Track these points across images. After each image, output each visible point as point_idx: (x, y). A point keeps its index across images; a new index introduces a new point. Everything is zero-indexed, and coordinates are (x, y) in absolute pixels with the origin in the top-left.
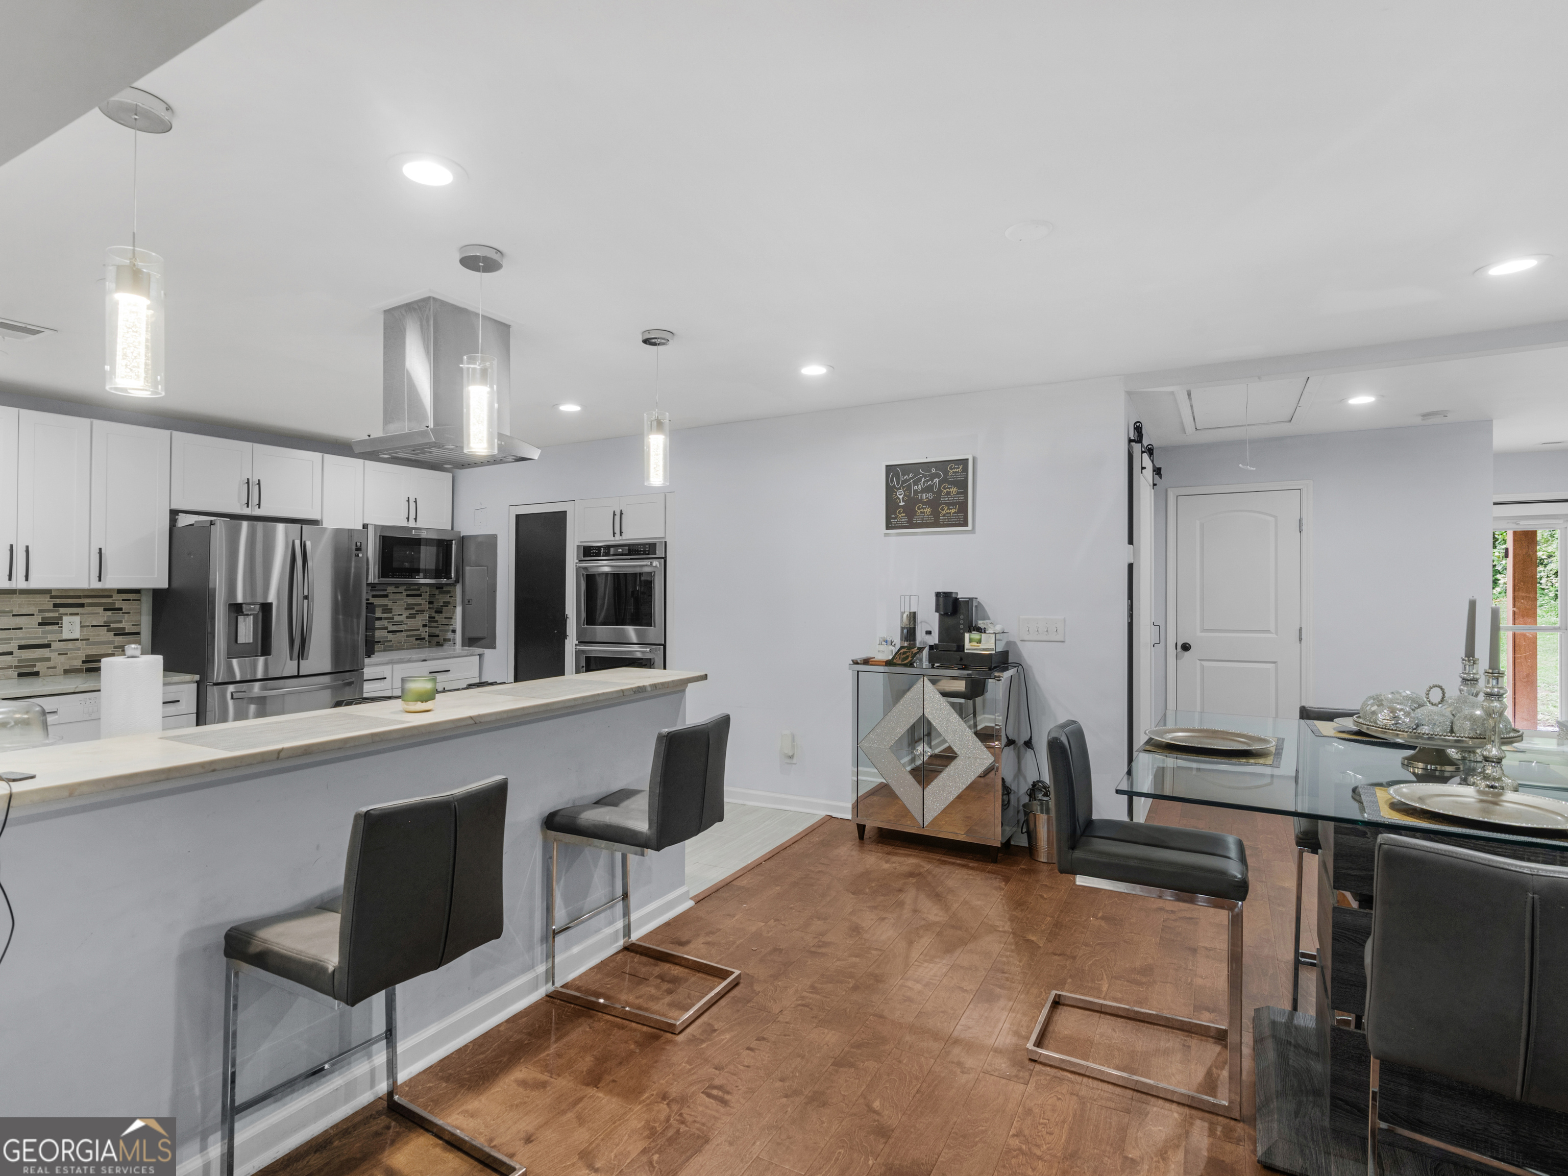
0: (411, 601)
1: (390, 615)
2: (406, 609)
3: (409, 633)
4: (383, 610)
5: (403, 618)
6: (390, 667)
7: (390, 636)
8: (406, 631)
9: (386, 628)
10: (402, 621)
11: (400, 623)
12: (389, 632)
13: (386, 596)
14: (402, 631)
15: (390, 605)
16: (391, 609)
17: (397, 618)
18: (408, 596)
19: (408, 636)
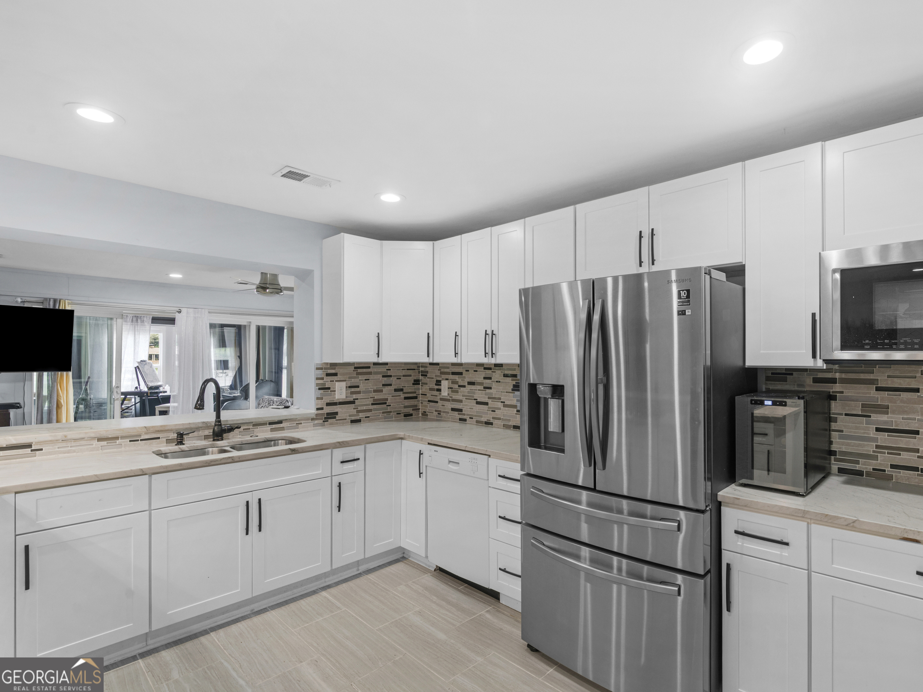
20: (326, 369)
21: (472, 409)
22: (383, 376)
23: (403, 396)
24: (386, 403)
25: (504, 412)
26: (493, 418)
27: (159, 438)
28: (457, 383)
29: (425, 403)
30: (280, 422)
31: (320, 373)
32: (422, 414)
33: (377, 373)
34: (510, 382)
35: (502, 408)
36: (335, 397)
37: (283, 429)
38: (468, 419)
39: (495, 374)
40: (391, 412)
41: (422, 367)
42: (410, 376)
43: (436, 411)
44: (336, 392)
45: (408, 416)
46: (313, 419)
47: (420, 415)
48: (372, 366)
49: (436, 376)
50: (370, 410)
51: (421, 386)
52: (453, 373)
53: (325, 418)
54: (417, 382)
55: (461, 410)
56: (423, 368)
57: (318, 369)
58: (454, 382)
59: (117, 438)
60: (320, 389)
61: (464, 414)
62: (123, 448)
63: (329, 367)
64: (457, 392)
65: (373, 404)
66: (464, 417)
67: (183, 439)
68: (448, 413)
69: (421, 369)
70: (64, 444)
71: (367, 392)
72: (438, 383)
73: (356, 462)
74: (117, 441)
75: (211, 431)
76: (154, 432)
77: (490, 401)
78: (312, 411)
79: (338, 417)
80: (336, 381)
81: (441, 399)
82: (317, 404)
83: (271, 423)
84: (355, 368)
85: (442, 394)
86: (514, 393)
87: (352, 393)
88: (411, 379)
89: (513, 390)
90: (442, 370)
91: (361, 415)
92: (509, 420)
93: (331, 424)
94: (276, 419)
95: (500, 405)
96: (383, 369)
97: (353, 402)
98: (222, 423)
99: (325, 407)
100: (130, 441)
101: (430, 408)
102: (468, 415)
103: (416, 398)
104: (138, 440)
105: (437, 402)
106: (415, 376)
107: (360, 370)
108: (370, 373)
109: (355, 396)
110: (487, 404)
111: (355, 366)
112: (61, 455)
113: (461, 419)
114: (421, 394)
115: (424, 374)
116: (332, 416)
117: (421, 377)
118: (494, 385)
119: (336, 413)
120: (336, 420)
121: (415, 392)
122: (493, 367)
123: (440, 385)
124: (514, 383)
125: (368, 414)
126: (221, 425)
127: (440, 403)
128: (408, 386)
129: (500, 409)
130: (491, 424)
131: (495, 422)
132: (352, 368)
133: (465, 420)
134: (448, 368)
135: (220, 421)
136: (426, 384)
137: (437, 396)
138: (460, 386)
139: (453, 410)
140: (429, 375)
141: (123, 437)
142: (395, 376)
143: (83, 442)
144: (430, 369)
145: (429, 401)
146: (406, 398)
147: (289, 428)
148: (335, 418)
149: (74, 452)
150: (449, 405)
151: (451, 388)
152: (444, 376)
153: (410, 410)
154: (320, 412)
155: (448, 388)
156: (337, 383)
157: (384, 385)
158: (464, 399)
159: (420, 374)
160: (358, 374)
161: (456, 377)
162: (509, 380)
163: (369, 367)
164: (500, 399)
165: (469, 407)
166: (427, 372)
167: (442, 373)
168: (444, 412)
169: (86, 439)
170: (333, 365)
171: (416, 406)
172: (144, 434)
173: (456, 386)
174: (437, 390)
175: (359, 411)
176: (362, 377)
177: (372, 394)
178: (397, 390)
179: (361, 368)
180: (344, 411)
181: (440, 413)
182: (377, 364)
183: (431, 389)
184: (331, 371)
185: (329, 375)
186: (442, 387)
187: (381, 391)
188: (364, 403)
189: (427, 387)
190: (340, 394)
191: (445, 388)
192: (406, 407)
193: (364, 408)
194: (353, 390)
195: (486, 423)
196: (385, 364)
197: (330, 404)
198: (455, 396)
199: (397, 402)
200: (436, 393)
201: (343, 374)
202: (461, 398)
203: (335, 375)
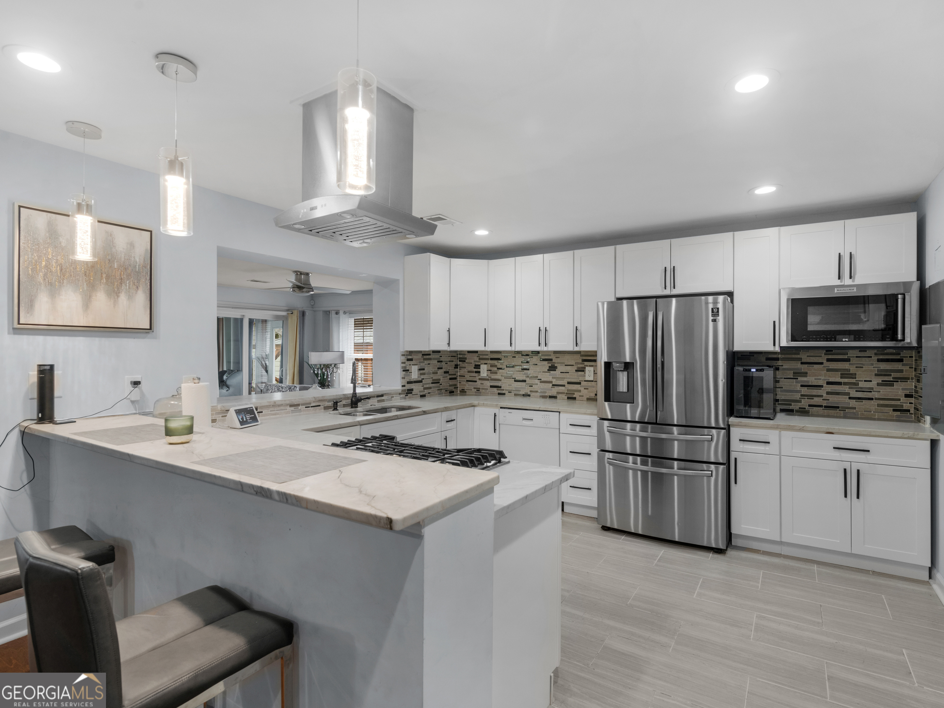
0: (884, 366)
1: (853, 381)
2: (876, 375)
3: (882, 402)
4: (841, 374)
5: (873, 384)
6: (776, 432)
7: (853, 403)
8: (876, 399)
9: (848, 394)
10: (872, 388)
11: (870, 390)
12: (850, 398)
13: (848, 360)
14: (872, 399)
15: (853, 370)
16: (856, 374)
17: (861, 385)
18: (879, 360)
19: (879, 405)
20: (407, 355)
21: (511, 385)
22: (438, 362)
23: (449, 377)
24: (439, 383)
25: (540, 387)
26: (530, 391)
27: (320, 406)
28: (496, 366)
29: (465, 383)
30: (382, 396)
31: (404, 359)
32: (460, 391)
33: (434, 359)
34: (547, 365)
35: (539, 383)
36: (412, 377)
37: (383, 401)
38: (507, 393)
39: (533, 359)
40: (442, 389)
41: (460, 354)
42: (453, 361)
43: (474, 388)
44: (412, 373)
45: (451, 392)
46: (400, 394)
47: (459, 392)
48: (431, 353)
49: (474, 361)
50: (430, 388)
51: (459, 369)
52: (492, 359)
53: (407, 393)
54: (456, 366)
55: (500, 387)
56: (461, 356)
57: (403, 355)
58: (492, 366)
59: (298, 405)
60: (404, 371)
61: (503, 390)
62: (302, 412)
63: (408, 354)
64: (496, 373)
65: (432, 383)
66: (504, 392)
67: (337, 406)
68: (487, 389)
69: (459, 356)
70: (272, 409)
71: (429, 374)
72: (477, 366)
73: (452, 422)
74: (299, 407)
75: (350, 401)
76: (318, 401)
77: (527, 379)
78: (399, 388)
79: (414, 392)
80: (412, 365)
81: (480, 379)
82: (402, 382)
83: (378, 396)
84: (423, 355)
85: (481, 375)
86: (550, 372)
87: (421, 374)
88: (453, 363)
89: (548, 370)
90: (481, 357)
91: (426, 391)
92: (545, 392)
93: (410, 398)
94: (380, 393)
95: (537, 381)
96: (437, 356)
97: (421, 381)
98: (358, 395)
99: (406, 385)
100: (306, 407)
101: (468, 386)
102: (506, 390)
103: (456, 379)
104: (309, 407)
105: (476, 381)
106: (455, 361)
107: (425, 357)
108: (430, 359)
109: (422, 377)
110: (525, 381)
111: (423, 353)
112: (272, 416)
113: (499, 394)
114: (459, 376)
115: (463, 360)
116: (410, 391)
117: (459, 363)
118: (532, 368)
119: (412, 390)
120: (412, 395)
121: (455, 374)
122: (530, 354)
123: (480, 368)
124: (550, 365)
125: (430, 391)
126: (356, 396)
127: (479, 382)
128: (452, 370)
129: (537, 384)
130: (529, 395)
131: (532, 394)
132: (420, 355)
133: (504, 394)
134: (487, 355)
135: (356, 394)
136: (465, 368)
137: (476, 377)
138: (498, 369)
139: (491, 387)
140: (467, 361)
141: (303, 405)
142: (444, 361)
143: (282, 408)
144: (468, 356)
145: (467, 381)
146: (451, 379)
147: (388, 400)
148: (411, 393)
149: (278, 414)
150: (488, 384)
151: (489, 370)
152: (482, 361)
153: (452, 388)
154: (404, 388)
155: (487, 370)
156: (413, 366)
157: (439, 368)
158: (502, 378)
159: (459, 360)
160: (425, 359)
161: (495, 362)
162: (546, 363)
163: (430, 355)
164: (537, 377)
165: (506, 384)
166: (466, 358)
167: (480, 359)
168: (482, 389)
169: (284, 405)
170: (411, 353)
171: (456, 385)
172: (312, 402)
173: (496, 369)
174: (476, 372)
175: (425, 389)
176: (426, 362)
177: (432, 376)
178: (445, 372)
179: (426, 355)
180: (417, 388)
181: (478, 390)
182: (434, 352)
183: (469, 372)
184: (410, 357)
185: (408, 360)
186: (481, 370)
187: (437, 373)
188: (428, 381)
189: (466, 370)
190: (415, 375)
191: (484, 370)
192: (450, 386)
193: (428, 386)
194: (422, 372)
195: (523, 395)
196: (439, 352)
197: (409, 383)
198: (494, 376)
199: (445, 382)
200: (474, 374)
201: (416, 360)
202: (499, 377)
203: (411, 360)
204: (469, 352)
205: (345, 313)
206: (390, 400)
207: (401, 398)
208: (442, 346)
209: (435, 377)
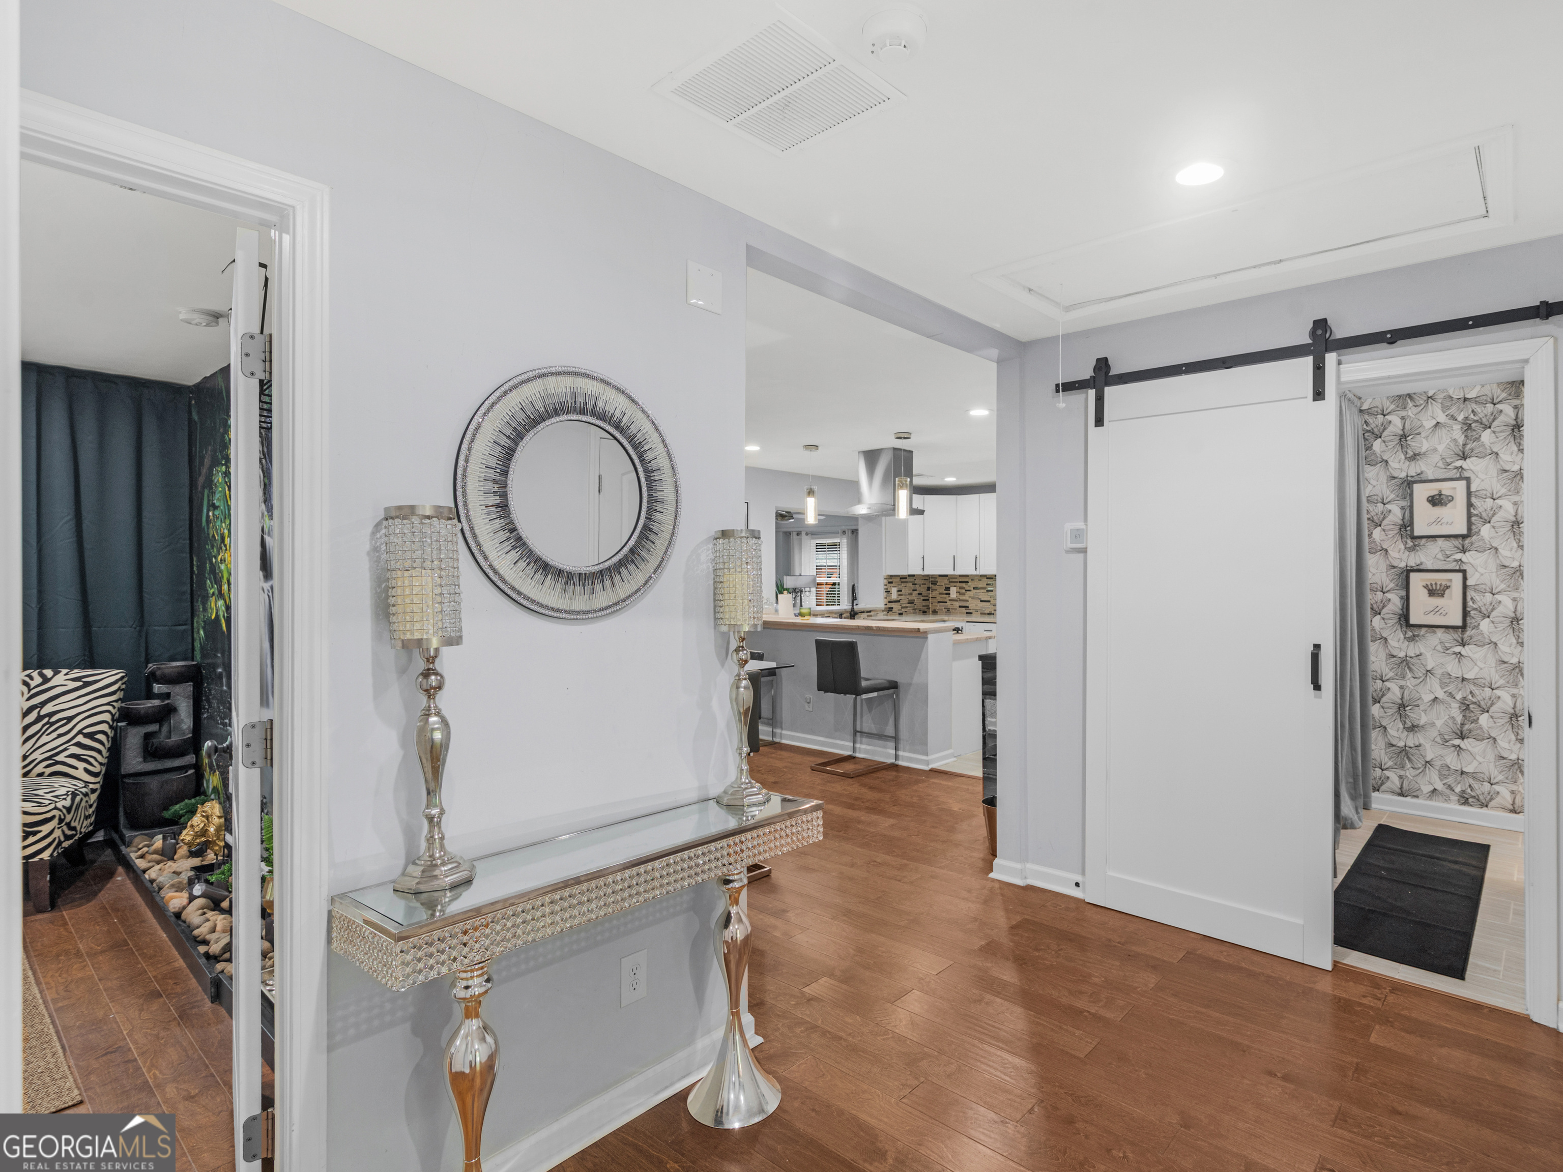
20: (888, 579)
21: (977, 605)
22: (913, 584)
23: (922, 598)
24: (914, 603)
28: (964, 588)
29: (936, 604)
30: (870, 612)
31: (886, 582)
32: (932, 611)
33: (910, 582)
36: (892, 598)
37: (871, 615)
38: (973, 612)
40: (916, 609)
42: (926, 584)
43: (945, 609)
44: (893, 594)
45: (924, 612)
46: (883, 611)
49: (945, 584)
50: (906, 607)
51: (930, 591)
52: (960, 582)
53: (888, 610)
54: (928, 589)
55: (968, 607)
56: (934, 579)
57: (885, 579)
58: (960, 588)
60: (887, 591)
61: (970, 609)
64: (964, 594)
65: (908, 603)
66: (970, 611)
68: (955, 609)
69: (931, 579)
71: (905, 595)
72: (948, 589)
78: (882, 606)
79: (894, 610)
81: (950, 600)
82: (885, 601)
83: (867, 612)
85: (951, 597)
87: (900, 595)
88: (926, 586)
90: (951, 580)
91: (903, 610)
93: (890, 614)
94: (869, 610)
96: (912, 579)
97: (899, 601)
99: (888, 603)
101: (939, 607)
102: (973, 609)
103: (928, 600)
105: (946, 602)
106: (928, 584)
107: (902, 580)
108: (906, 582)
109: (900, 597)
110: (989, 601)
111: (900, 577)
113: (967, 613)
114: (931, 597)
115: (934, 583)
116: (890, 609)
117: (931, 585)
118: (995, 590)
119: (892, 608)
121: (928, 596)
123: (950, 590)
125: (906, 610)
126: (854, 611)
127: (949, 603)
128: (925, 592)
130: (993, 614)
131: (995, 613)
132: (899, 579)
133: (971, 613)
134: (956, 578)
136: (936, 590)
137: (946, 598)
138: (966, 590)
139: (960, 607)
140: (938, 584)
142: (919, 584)
144: (939, 579)
145: (938, 602)
146: (923, 600)
147: (874, 615)
148: (892, 611)
150: (957, 604)
151: (958, 592)
152: (952, 584)
153: (925, 609)
154: (886, 606)
155: (956, 592)
156: (893, 588)
157: (913, 590)
158: (970, 599)
159: (931, 583)
160: (902, 582)
161: (964, 585)
163: (906, 578)
165: (973, 604)
166: (937, 582)
167: (950, 582)
168: (952, 609)
170: (891, 576)
171: (928, 605)
173: (964, 591)
174: (947, 594)
175: (902, 608)
176: (903, 585)
177: (908, 596)
178: (919, 594)
179: (903, 579)
180: (896, 607)
181: (948, 610)
182: (909, 576)
183: (940, 594)
184: (890, 580)
185: (889, 583)
186: (951, 592)
187: (911, 594)
188: (904, 602)
189: (937, 592)
190: (894, 596)
191: (953, 592)
192: (923, 606)
193: (904, 605)
194: (900, 593)
195: (988, 614)
196: (913, 576)
197: (890, 602)
198: (962, 598)
199: (919, 602)
200: (945, 596)
201: (896, 582)
202: (967, 598)
203: (891, 583)
204: (940, 576)
205: (807, 534)
206: (876, 616)
207: (884, 615)
208: (917, 571)
209: (911, 598)
